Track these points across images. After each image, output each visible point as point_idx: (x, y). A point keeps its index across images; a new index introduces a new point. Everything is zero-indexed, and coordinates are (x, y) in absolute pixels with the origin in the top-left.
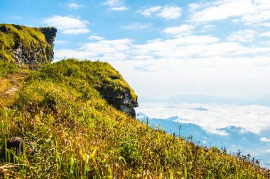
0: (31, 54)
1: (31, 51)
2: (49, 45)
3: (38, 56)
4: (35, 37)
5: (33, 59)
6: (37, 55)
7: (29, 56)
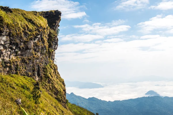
0: (25, 42)
1: (25, 39)
2: (52, 31)
3: (36, 45)
4: (30, 21)
5: (27, 48)
6: (34, 43)
7: (22, 45)
